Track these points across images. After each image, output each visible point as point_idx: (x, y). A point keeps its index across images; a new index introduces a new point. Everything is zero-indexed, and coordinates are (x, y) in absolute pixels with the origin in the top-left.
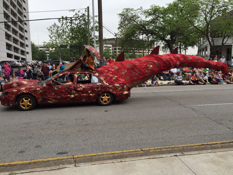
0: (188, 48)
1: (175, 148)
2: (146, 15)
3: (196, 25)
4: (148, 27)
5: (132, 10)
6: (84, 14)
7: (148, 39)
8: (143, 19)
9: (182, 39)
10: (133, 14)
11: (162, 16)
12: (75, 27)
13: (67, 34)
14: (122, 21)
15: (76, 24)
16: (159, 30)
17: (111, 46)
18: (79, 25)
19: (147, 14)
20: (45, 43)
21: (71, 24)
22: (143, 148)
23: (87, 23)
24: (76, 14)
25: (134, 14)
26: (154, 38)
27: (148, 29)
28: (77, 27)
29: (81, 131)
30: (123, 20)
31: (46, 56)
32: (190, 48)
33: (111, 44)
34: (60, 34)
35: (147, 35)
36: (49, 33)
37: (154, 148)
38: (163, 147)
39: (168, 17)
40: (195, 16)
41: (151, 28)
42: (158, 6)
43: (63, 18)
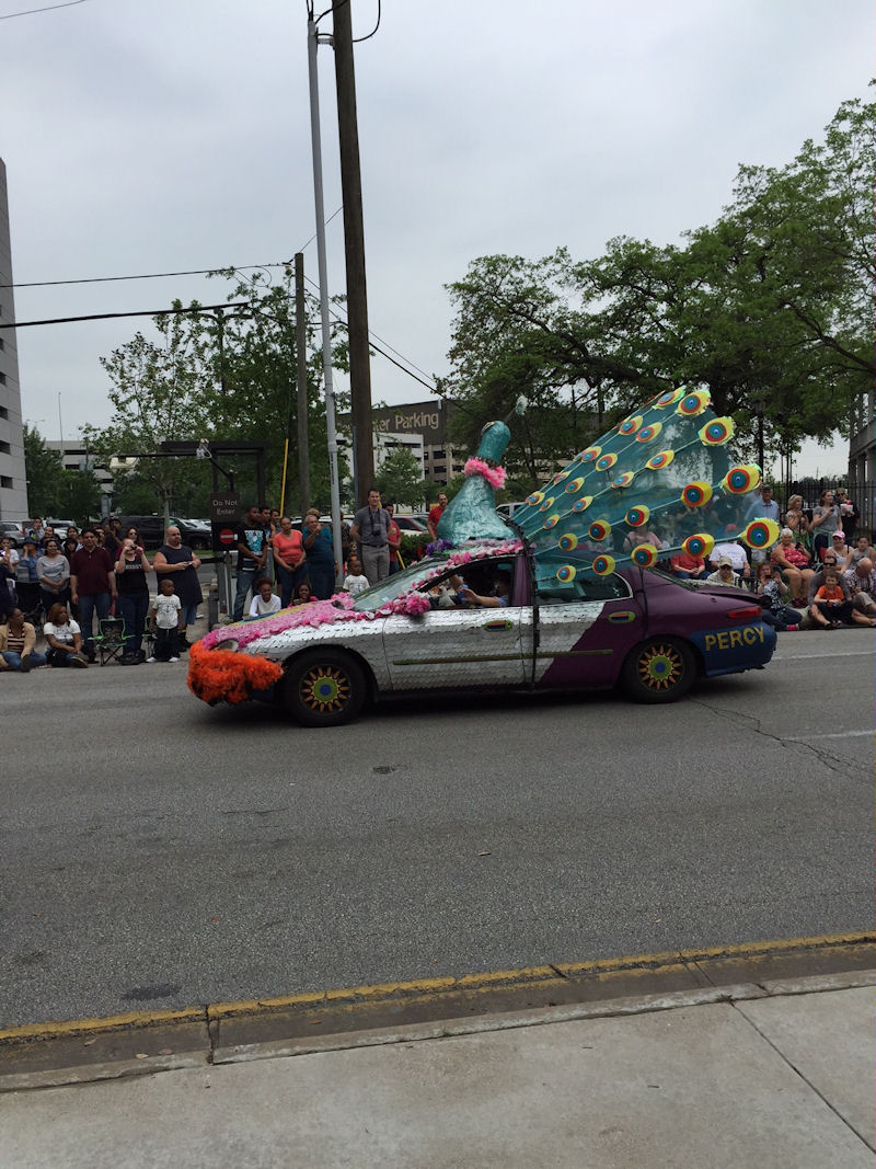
0: (801, 443)
1: (729, 961)
2: (585, 289)
3: (834, 330)
4: (597, 347)
5: (517, 263)
6: (279, 291)
7: (601, 405)
8: (571, 309)
9: (768, 400)
10: (524, 285)
11: (665, 288)
12: (238, 350)
13: (197, 384)
14: (471, 317)
15: (239, 339)
16: (654, 358)
17: (418, 438)
18: (256, 340)
19: (591, 284)
20: (92, 433)
21: (215, 338)
22: (561, 961)
23: (296, 334)
24: (241, 290)
25: (528, 284)
26: (631, 398)
27: (597, 353)
28: (247, 350)
29: (250, 874)
30: (474, 311)
31: (98, 495)
32: (809, 444)
33: (419, 433)
34: (165, 387)
35: (592, 386)
36: (112, 384)
37: (616, 962)
38: (665, 956)
39: (695, 293)
40: (831, 288)
41: (610, 349)
42: (642, 243)
43: (177, 308)
